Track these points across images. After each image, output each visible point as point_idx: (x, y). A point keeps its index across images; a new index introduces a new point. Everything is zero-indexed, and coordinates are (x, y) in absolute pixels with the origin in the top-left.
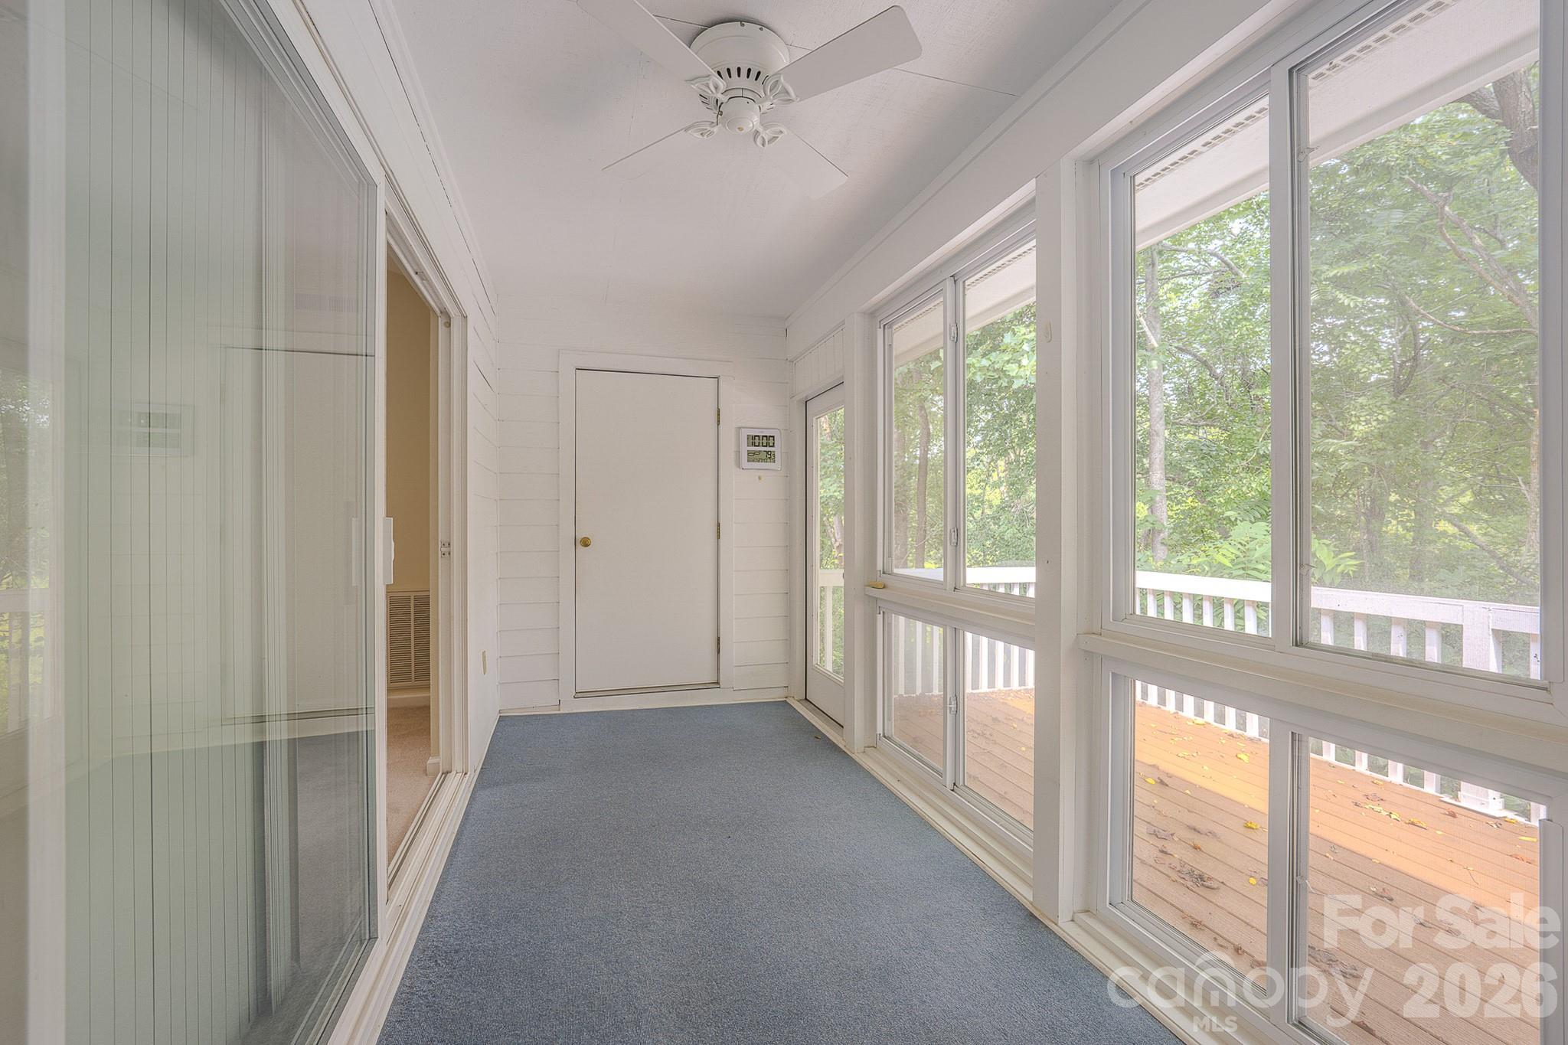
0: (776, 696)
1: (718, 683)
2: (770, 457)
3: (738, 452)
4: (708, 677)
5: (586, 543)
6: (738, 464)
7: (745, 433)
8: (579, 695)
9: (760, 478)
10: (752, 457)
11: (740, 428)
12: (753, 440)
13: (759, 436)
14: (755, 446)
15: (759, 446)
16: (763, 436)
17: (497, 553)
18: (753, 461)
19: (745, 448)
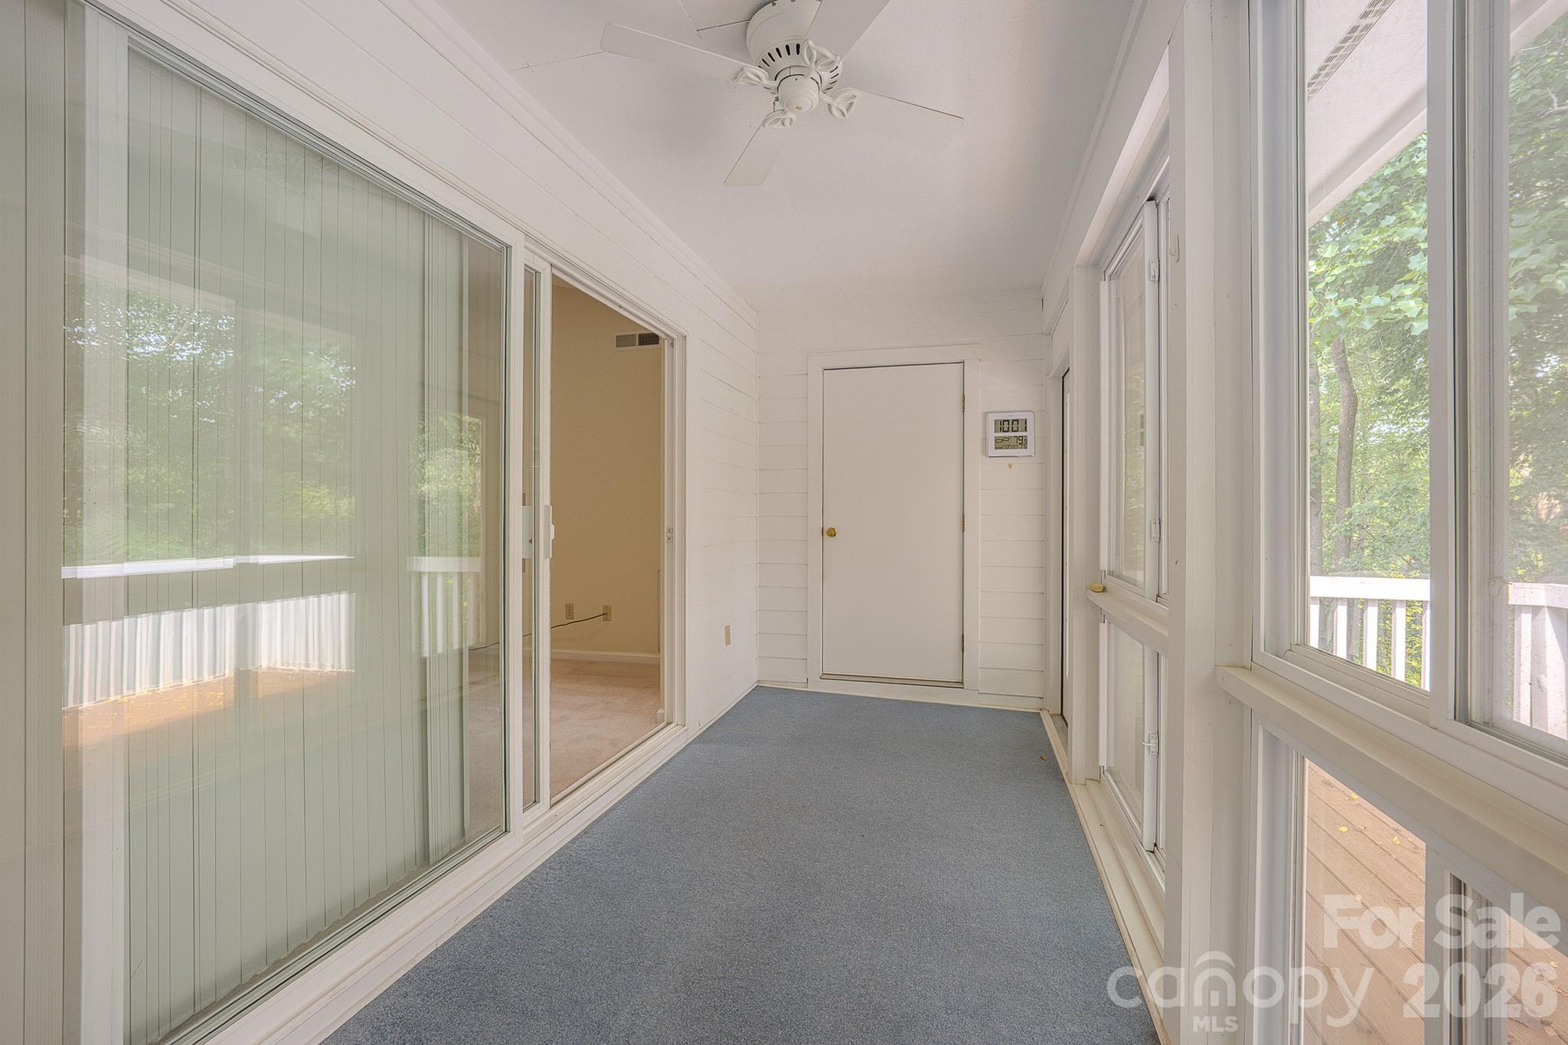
0: (1030, 706)
1: (962, 683)
2: (1023, 443)
3: (985, 439)
4: (952, 676)
5: (832, 533)
6: (985, 452)
7: (992, 418)
8: (825, 676)
9: (1010, 466)
10: (1000, 444)
11: (987, 413)
12: (1002, 425)
13: (1008, 421)
14: (1004, 431)
15: (1008, 431)
16: (1013, 420)
17: (756, 541)
18: (1001, 448)
19: (992, 435)
